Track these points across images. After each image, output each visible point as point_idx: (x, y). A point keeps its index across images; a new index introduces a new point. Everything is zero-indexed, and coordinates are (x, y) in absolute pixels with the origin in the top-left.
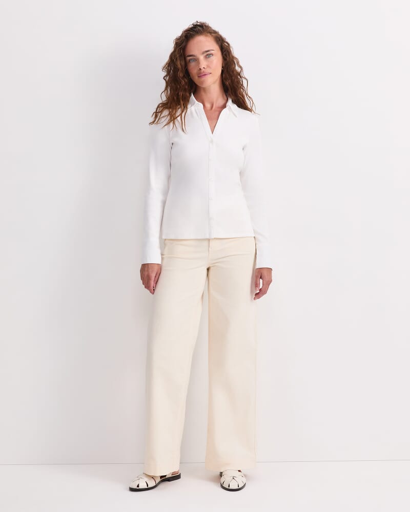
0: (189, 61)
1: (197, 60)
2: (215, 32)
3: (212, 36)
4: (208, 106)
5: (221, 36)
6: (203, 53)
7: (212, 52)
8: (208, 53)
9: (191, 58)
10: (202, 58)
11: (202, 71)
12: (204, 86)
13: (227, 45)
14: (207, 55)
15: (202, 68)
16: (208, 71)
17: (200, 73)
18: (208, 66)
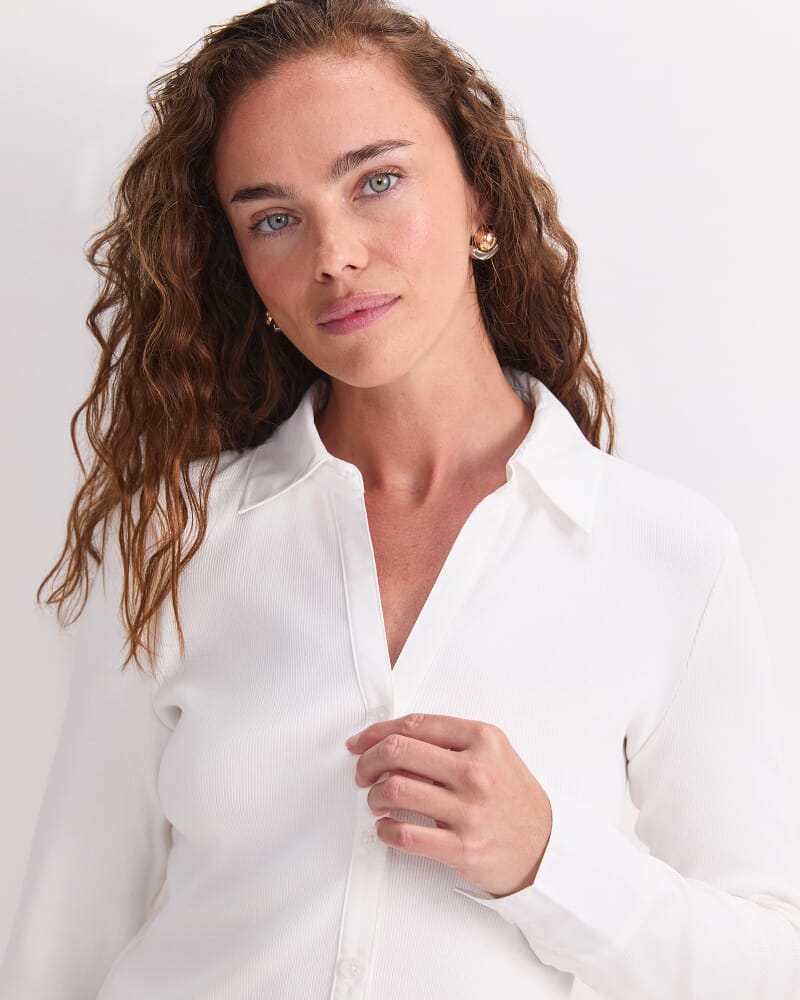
0: (255, 227)
1: (300, 220)
2: (406, 25)
3: (388, 47)
4: (399, 480)
5: (445, 53)
6: (337, 168)
7: (396, 156)
8: (370, 164)
9: (259, 205)
10: (330, 199)
11: (341, 290)
12: (363, 380)
13: (484, 99)
14: (365, 179)
15: (336, 268)
16: (378, 283)
17: (331, 304)
18: (380, 255)
